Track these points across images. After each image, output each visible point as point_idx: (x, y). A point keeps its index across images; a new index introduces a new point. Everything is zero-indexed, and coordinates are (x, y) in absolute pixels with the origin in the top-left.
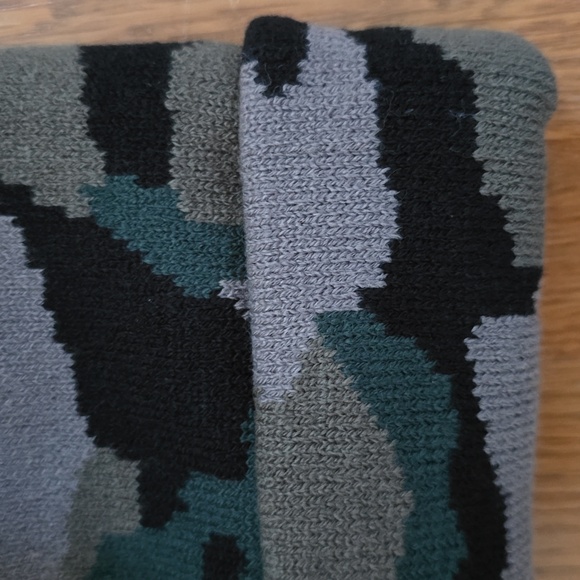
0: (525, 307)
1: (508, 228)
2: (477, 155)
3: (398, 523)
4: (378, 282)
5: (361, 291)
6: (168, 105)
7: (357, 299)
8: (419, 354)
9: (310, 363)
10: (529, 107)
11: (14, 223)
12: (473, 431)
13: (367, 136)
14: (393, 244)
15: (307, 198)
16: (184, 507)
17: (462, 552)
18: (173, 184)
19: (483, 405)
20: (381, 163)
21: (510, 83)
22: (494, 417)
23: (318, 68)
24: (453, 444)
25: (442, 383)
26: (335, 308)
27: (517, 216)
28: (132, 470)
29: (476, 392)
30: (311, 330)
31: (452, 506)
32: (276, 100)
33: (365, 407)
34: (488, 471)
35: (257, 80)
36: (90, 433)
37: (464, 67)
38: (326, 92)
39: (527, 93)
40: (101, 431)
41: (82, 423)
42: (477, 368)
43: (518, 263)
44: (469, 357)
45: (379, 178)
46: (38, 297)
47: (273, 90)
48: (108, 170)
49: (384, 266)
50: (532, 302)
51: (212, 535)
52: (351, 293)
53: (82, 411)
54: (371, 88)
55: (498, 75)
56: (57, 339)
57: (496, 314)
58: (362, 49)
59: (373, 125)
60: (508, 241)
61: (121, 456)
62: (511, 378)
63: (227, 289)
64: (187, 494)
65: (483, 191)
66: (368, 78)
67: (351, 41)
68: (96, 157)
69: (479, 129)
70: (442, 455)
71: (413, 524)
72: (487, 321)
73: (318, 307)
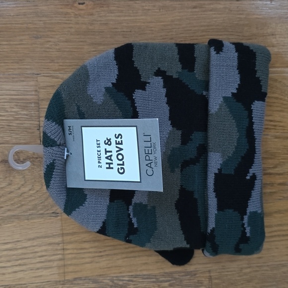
0: (264, 100)
1: (261, 84)
2: (256, 69)
3: (236, 139)
4: (235, 91)
5: (232, 93)
6: (195, 56)
7: (231, 95)
8: (242, 106)
9: (221, 106)
10: (266, 60)
11: (162, 78)
12: (251, 124)
13: (236, 64)
14: (239, 84)
15: (223, 74)
16: (191, 140)
17: (248, 147)
18: (195, 72)
19: (254, 118)
20: (238, 69)
21: (263, 55)
22: (255, 121)
23: (226, 49)
24: (247, 125)
25: (246, 113)
26: (227, 96)
27: (263, 81)
28: (180, 132)
29: (253, 116)
30: (222, 99)
31: (246, 138)
33: (231, 115)
36: (171, 124)
37: (254, 51)
38: (228, 54)
39: (266, 57)
40: (173, 124)
41: (170, 122)
42: (253, 111)
43: (262, 91)
44: (252, 108)
45: (237, 72)
46: (164, 94)
47: (218, 53)
48: (182, 68)
49: (237, 89)
51: (199, 145)
52: (230, 93)
53: (170, 120)
54: (236, 54)
55: (260, 53)
56: (167, 104)
57: (258, 101)
58: (234, 46)
59: (237, 61)
60: (261, 86)
61: (177, 130)
62: (259, 114)
65: (256, 76)
66: (236, 52)
67: (231, 44)
68: (180, 66)
69: (257, 64)
70: (245, 127)
71: (239, 140)
72: (256, 102)
73: (224, 95)
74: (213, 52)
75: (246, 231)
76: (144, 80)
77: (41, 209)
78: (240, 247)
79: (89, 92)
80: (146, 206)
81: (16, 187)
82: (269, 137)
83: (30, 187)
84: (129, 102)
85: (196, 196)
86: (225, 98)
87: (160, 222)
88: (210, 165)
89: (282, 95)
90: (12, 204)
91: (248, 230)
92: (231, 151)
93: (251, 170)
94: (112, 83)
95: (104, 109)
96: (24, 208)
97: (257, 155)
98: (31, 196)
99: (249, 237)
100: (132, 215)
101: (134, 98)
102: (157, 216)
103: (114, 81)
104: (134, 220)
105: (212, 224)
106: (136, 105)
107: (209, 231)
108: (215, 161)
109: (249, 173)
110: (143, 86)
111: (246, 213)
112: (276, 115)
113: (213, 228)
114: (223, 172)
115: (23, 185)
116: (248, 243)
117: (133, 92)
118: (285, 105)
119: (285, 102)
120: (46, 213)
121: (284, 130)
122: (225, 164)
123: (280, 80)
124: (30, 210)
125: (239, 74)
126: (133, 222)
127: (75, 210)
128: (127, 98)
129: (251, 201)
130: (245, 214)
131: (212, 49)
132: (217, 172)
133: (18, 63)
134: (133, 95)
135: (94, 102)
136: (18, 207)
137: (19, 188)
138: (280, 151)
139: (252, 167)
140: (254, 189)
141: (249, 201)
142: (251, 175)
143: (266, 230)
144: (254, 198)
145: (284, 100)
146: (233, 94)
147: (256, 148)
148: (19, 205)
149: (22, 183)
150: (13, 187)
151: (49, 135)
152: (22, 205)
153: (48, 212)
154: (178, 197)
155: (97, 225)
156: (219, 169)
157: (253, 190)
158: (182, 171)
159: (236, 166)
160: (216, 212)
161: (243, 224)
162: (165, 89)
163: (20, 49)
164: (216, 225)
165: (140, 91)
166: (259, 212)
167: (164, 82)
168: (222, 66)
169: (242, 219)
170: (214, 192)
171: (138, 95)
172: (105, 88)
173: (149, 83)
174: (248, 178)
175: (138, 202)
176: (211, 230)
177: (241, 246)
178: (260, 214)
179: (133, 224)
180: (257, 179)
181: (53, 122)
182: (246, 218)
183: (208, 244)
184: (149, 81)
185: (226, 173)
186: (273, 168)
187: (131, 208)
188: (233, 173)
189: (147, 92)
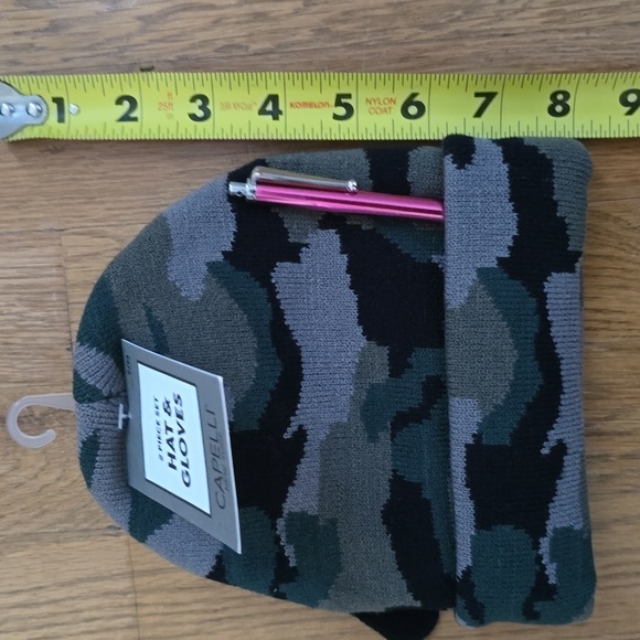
0: (571, 270)
1: (568, 232)
2: (555, 198)
3: (511, 365)
4: (506, 254)
5: (498, 258)
7: (496, 262)
8: (524, 288)
9: (472, 290)
10: (578, 176)
11: (336, 233)
12: (546, 325)
13: (504, 187)
14: (514, 237)
15: (475, 215)
16: (410, 366)
17: (541, 381)
20: (510, 200)
21: (570, 165)
22: (554, 319)
23: (481, 157)
24: (536, 330)
25: (532, 303)
26: (486, 265)
27: (572, 227)
28: (385, 350)
29: (547, 307)
30: (474, 275)
31: (536, 359)
32: (463, 171)
33: (496, 311)
34: (553, 345)
35: (453, 163)
36: (364, 334)
37: (548, 157)
38: (484, 168)
39: (578, 170)
40: (369, 333)
41: (360, 330)
42: (548, 296)
43: (570, 249)
44: (545, 290)
45: (509, 207)
46: (344, 268)
47: (461, 167)
49: (509, 247)
50: (575, 267)
51: (427, 377)
52: (494, 259)
53: (360, 323)
54: (505, 167)
56: (351, 288)
57: (558, 272)
58: (500, 148)
59: (507, 183)
60: (567, 238)
61: (379, 345)
63: (435, 259)
64: (412, 360)
65: (558, 214)
66: (504, 162)
67: (494, 145)
69: (555, 186)
70: (532, 335)
71: (517, 366)
72: (554, 274)
73: (478, 266)
74: (449, 165)
75: (546, 572)
76: (296, 241)
77: (85, 520)
78: (536, 609)
79: (172, 277)
80: (315, 518)
81: (29, 472)
82: (595, 349)
83: (57, 473)
84: (263, 292)
85: (427, 494)
86: (482, 272)
87: (350, 554)
88: (453, 425)
89: (623, 250)
90: (23, 509)
91: (551, 569)
92: (501, 392)
93: (552, 432)
94: (224, 253)
95: (206, 310)
96: (48, 518)
97: (566, 396)
98: (61, 492)
99: (554, 585)
100: (283, 539)
101: (273, 281)
102: (342, 541)
103: (229, 248)
104: (289, 551)
105: (464, 560)
106: (278, 297)
107: (459, 574)
108: (465, 418)
109: (547, 440)
110: (293, 253)
111: (546, 531)
112: (611, 297)
113: (468, 568)
114: (484, 442)
115: (42, 469)
116: (553, 599)
117: (272, 267)
118: (631, 271)
119: (631, 266)
120: (94, 527)
121: (630, 330)
122: (488, 423)
123: (616, 215)
124: (60, 521)
125: (514, 211)
126: (286, 554)
127: (152, 533)
128: (258, 283)
129: (556, 503)
130: (544, 534)
131: (448, 160)
132: (471, 441)
133: (17, 207)
134: (272, 274)
135: (182, 297)
136: (36, 517)
137: (36, 476)
138: (622, 381)
139: (554, 426)
140: (562, 475)
141: (551, 505)
142: (552, 444)
143: (598, 562)
144: (563, 497)
145: (629, 261)
146: (501, 260)
147: (564, 379)
148: (38, 511)
149: (42, 464)
150: (24, 473)
151: (83, 376)
152: (44, 512)
153: (99, 525)
154: (388, 496)
155: (204, 563)
156: (474, 435)
157: (561, 478)
158: (393, 436)
159: (515, 426)
160: (473, 533)
161: (540, 558)
162: (345, 256)
163: (20, 179)
164: (473, 559)
165: (288, 264)
166: (577, 527)
167: (343, 240)
168: (473, 195)
169: (537, 546)
170: (467, 486)
171: (283, 275)
172: (207, 264)
173: (307, 245)
174: (545, 451)
175: (297, 509)
176: (463, 572)
177: (538, 606)
178: (581, 532)
179: (286, 560)
180: (569, 451)
181: (91, 347)
182: (545, 543)
183: (460, 602)
184: (307, 241)
185: (492, 443)
186: (606, 419)
187: (281, 523)
188: (508, 442)
189: (304, 265)
